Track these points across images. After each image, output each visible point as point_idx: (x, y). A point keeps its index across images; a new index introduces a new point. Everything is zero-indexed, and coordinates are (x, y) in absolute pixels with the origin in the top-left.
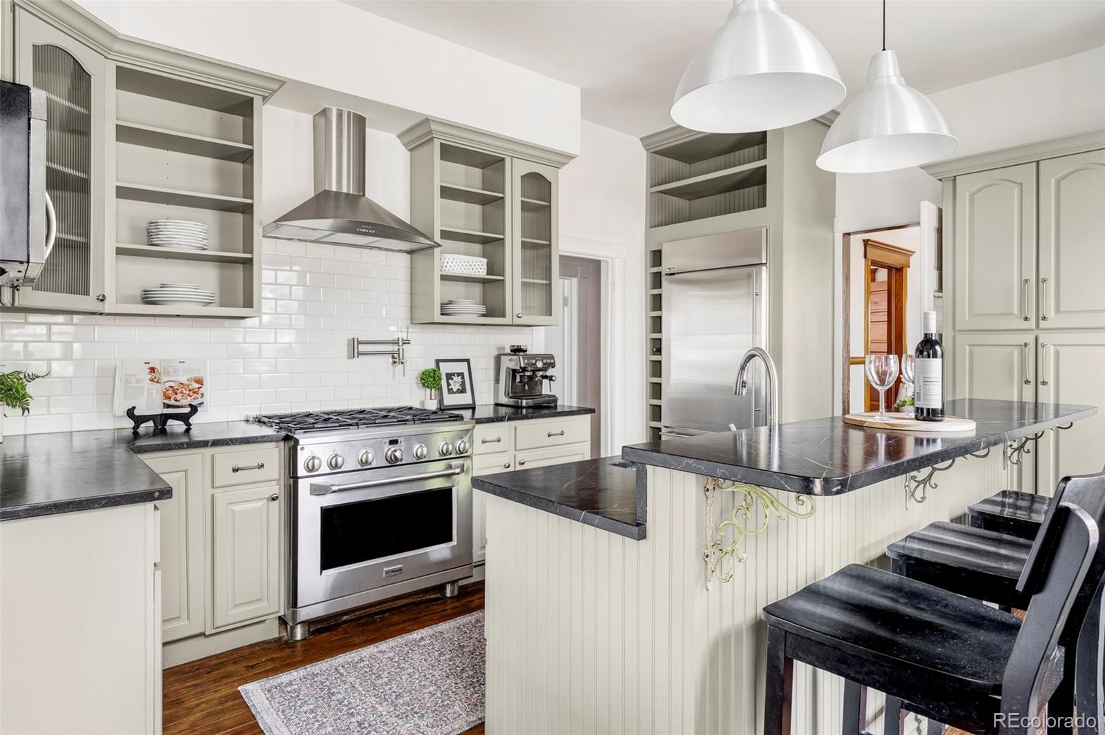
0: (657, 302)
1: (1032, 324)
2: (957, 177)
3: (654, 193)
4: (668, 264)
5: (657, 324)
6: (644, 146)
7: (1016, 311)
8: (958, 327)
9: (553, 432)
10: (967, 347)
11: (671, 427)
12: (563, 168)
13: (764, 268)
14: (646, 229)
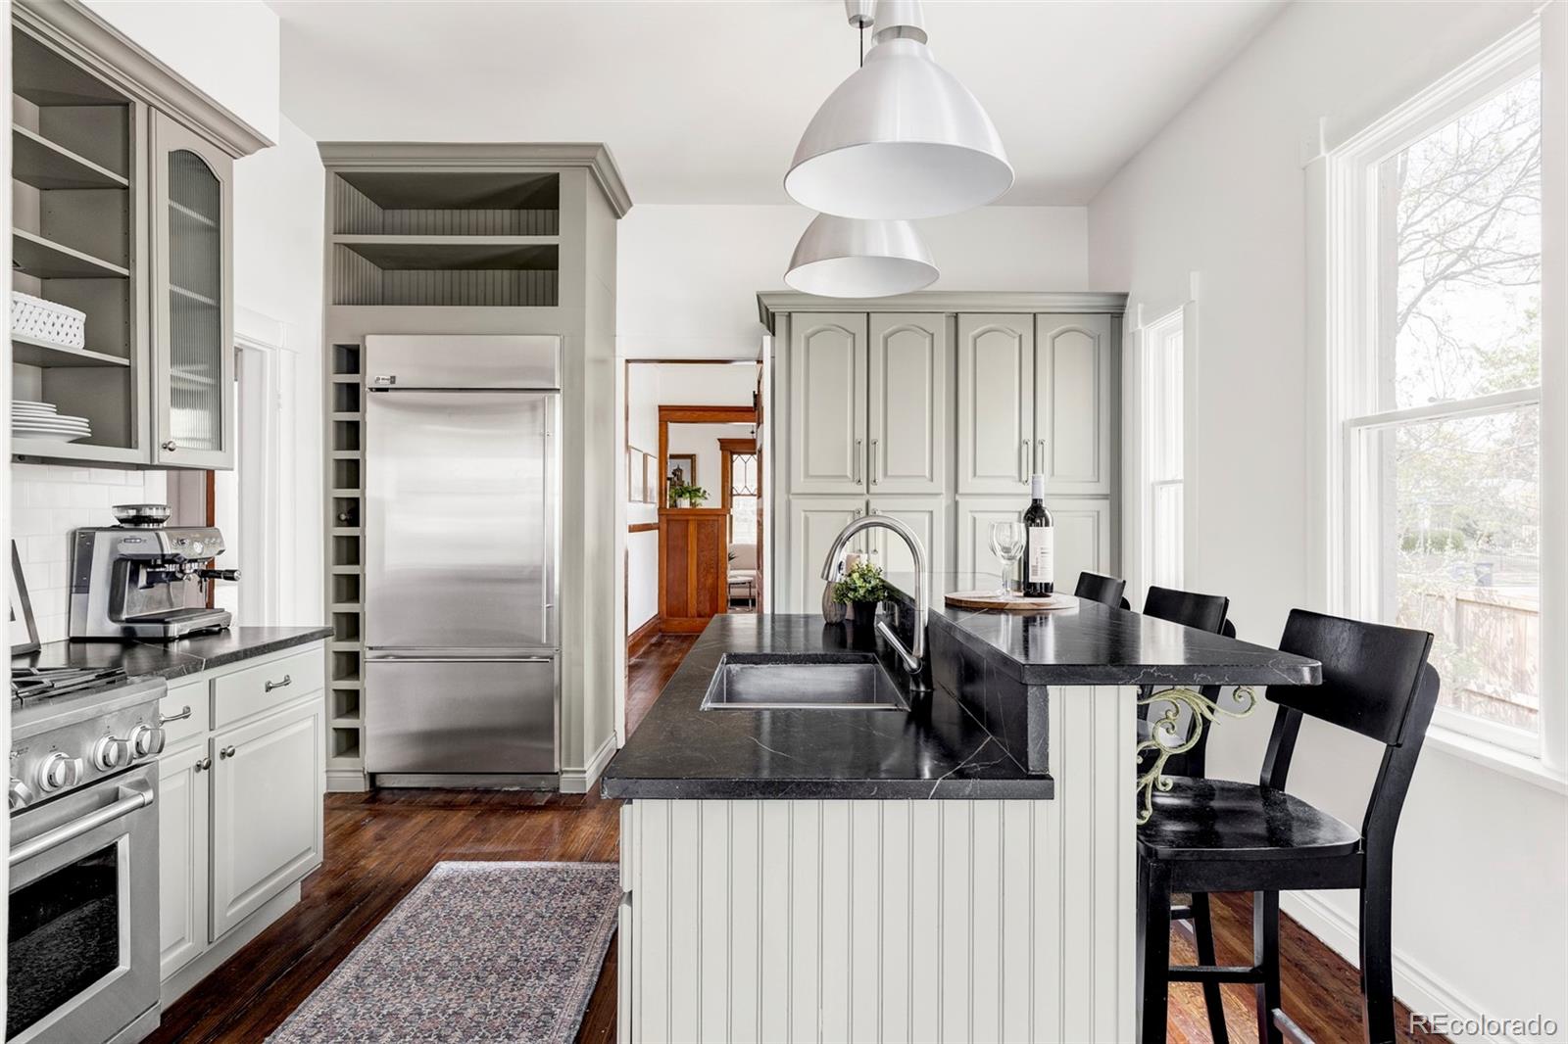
0: (350, 435)
1: (863, 488)
2: (793, 314)
3: (339, 244)
4: (374, 371)
5: (350, 473)
6: (324, 159)
7: (849, 473)
8: (794, 490)
9: (274, 682)
10: (803, 514)
11: (381, 648)
12: (242, 159)
13: (558, 396)
14: (326, 305)
